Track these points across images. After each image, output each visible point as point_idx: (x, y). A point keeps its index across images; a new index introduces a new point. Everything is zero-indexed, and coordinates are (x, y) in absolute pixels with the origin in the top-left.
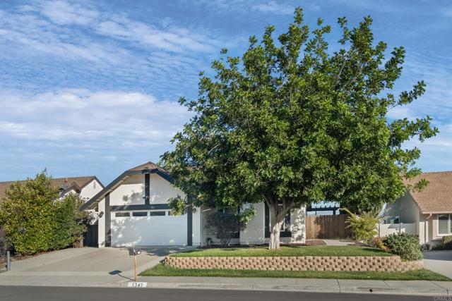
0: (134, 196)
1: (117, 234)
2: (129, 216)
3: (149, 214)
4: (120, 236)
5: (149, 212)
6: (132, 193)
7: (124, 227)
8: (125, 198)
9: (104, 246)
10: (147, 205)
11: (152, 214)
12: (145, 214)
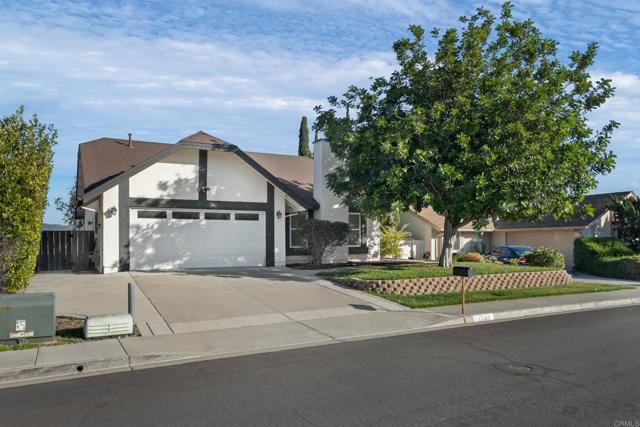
0: (179, 182)
1: (143, 247)
2: (165, 217)
3: (202, 216)
4: (149, 251)
5: (202, 213)
6: (176, 178)
7: (156, 236)
8: (163, 186)
9: (116, 269)
10: (203, 202)
11: (208, 217)
12: (196, 216)
